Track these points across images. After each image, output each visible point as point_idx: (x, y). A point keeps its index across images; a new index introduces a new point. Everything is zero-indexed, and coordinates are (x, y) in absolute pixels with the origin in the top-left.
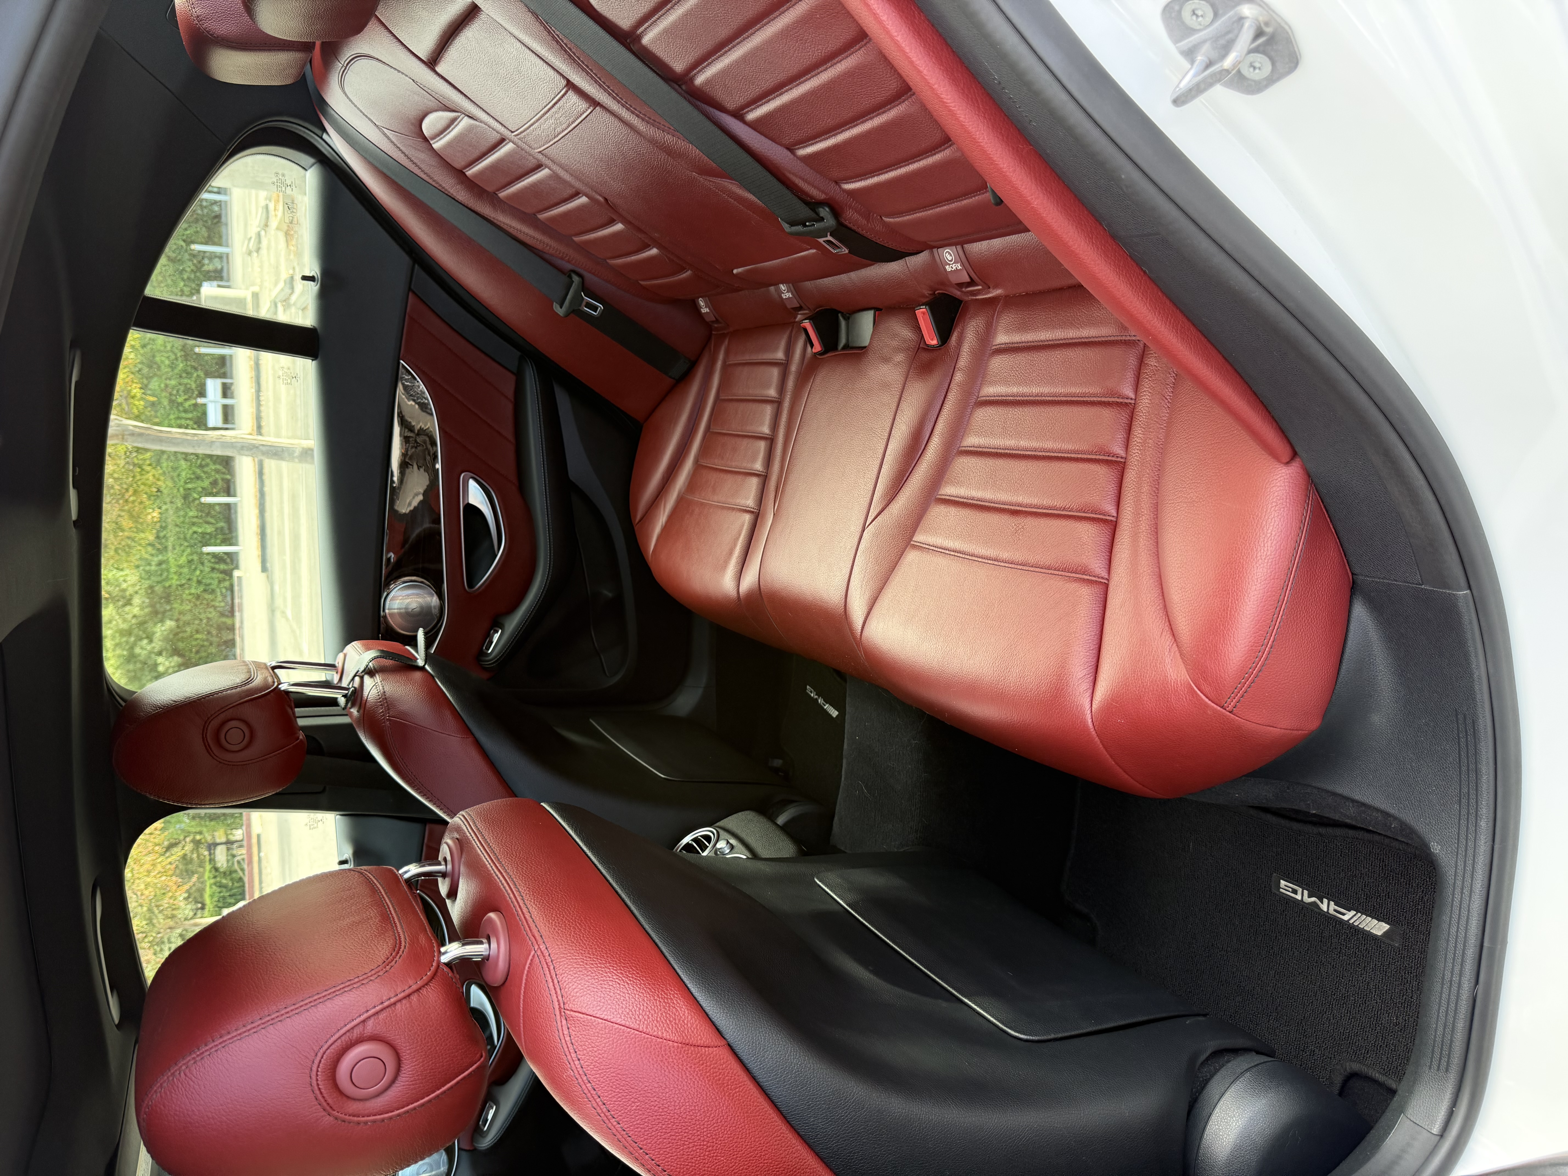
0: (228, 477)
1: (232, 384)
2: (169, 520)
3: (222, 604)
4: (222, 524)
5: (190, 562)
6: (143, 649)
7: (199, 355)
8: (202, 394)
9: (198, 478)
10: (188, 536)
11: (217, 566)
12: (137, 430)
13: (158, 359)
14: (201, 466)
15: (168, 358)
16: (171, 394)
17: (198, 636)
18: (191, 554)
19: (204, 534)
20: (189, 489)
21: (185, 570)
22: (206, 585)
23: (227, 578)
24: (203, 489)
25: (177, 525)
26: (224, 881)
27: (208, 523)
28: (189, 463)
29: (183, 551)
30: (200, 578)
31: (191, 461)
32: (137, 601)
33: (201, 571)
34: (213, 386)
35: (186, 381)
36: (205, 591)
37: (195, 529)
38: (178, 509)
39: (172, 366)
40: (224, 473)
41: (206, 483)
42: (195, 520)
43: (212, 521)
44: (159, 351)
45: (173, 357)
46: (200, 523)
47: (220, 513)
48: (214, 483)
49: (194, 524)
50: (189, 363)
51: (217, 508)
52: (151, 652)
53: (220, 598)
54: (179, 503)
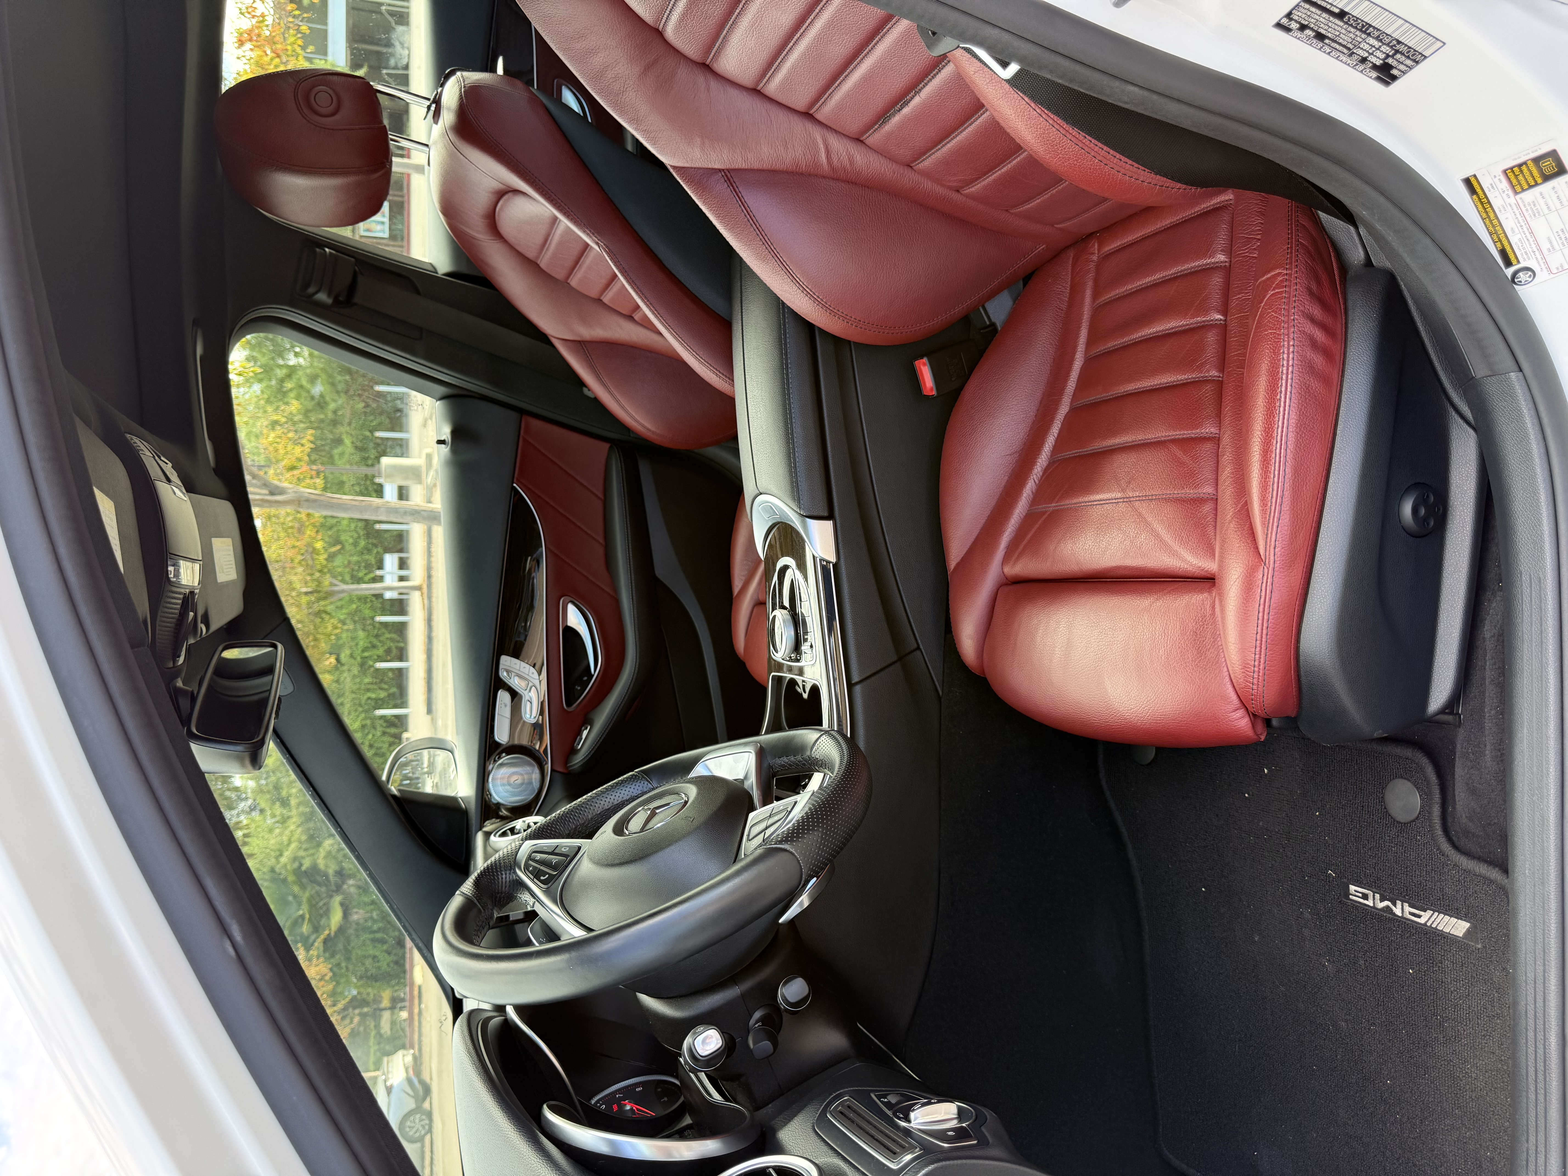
0: (402, 645)
1: (407, 558)
2: (347, 687)
4: (394, 690)
7: (378, 531)
8: (380, 567)
9: (374, 647)
10: (363, 702)
11: (388, 730)
13: (343, 538)
14: (377, 636)
15: (352, 537)
16: (353, 570)
18: (365, 718)
19: (376, 700)
20: (366, 657)
22: (378, 748)
23: (397, 741)
24: (378, 656)
25: (353, 692)
27: (381, 689)
28: (366, 633)
29: (358, 716)
30: (372, 742)
31: (368, 631)
33: (373, 735)
34: (391, 561)
35: (367, 557)
37: (369, 695)
38: (354, 677)
39: (355, 544)
40: (398, 642)
41: (380, 651)
43: (386, 687)
44: (345, 531)
45: (356, 535)
46: (374, 689)
47: (393, 679)
48: (388, 651)
49: (368, 690)
50: (370, 541)
51: (390, 674)
54: (356, 670)
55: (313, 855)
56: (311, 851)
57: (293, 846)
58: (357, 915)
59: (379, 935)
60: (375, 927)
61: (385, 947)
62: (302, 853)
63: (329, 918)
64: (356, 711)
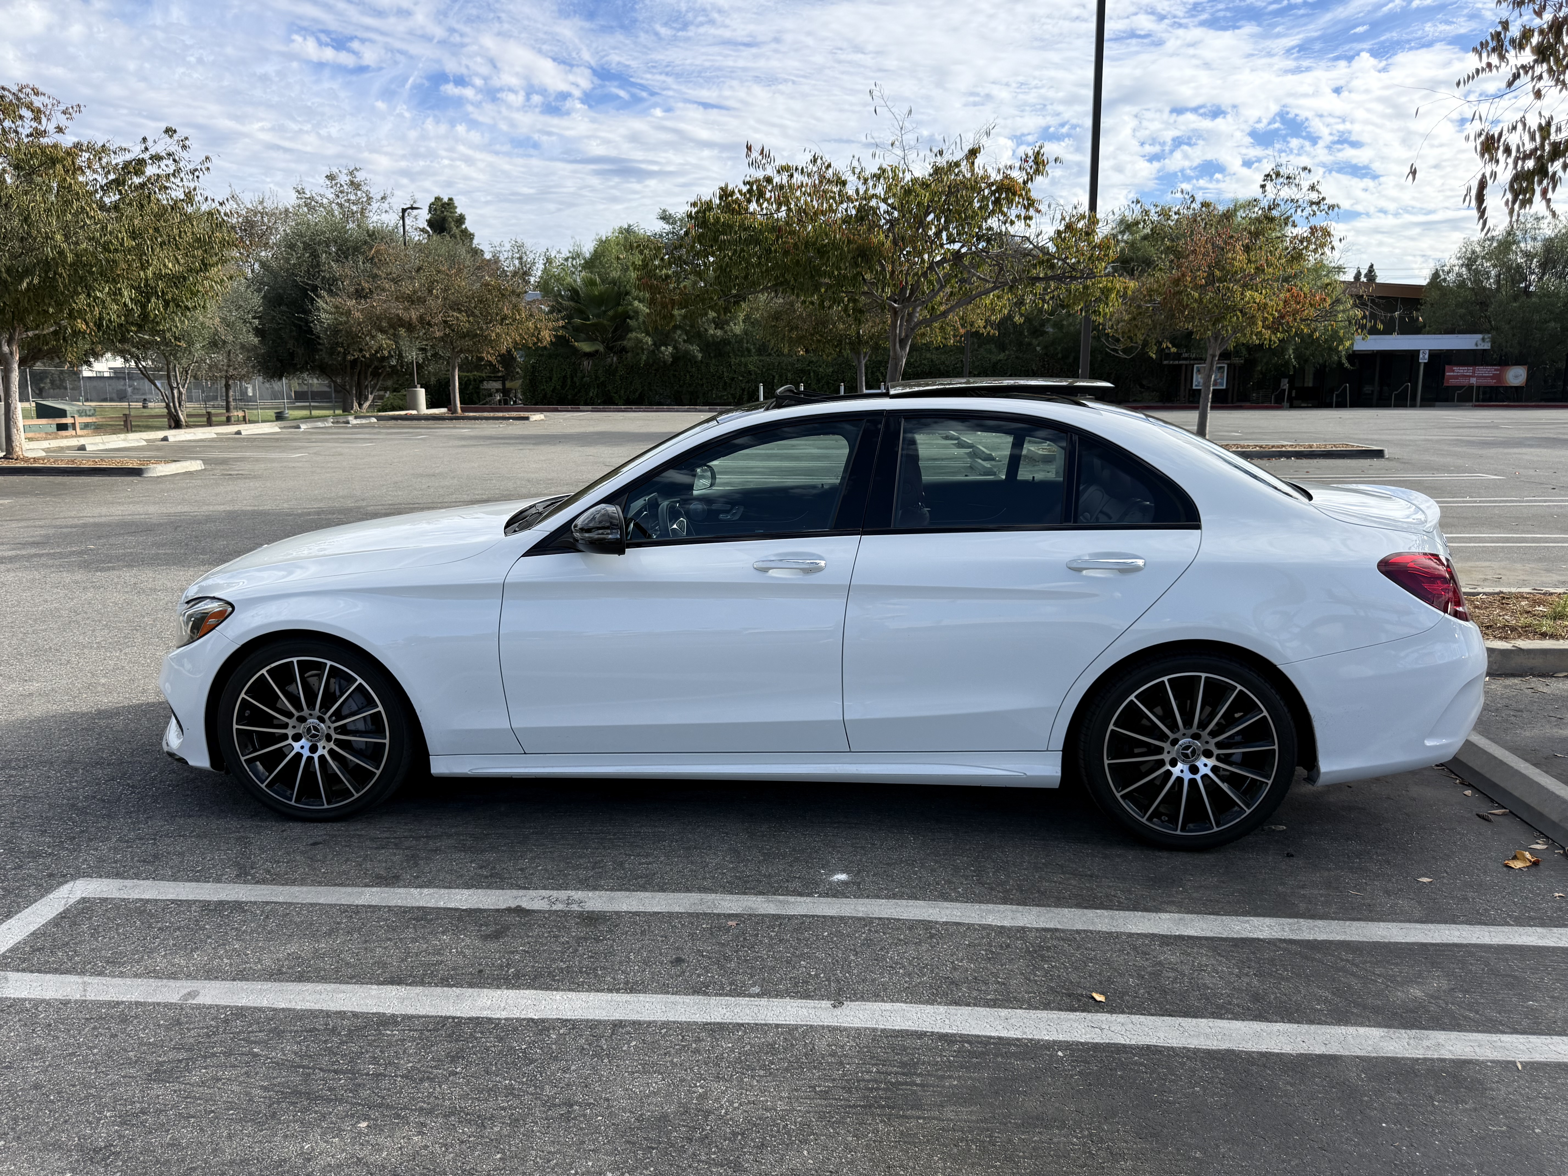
5: (750, 373)
6: (679, 336)
17: (688, 377)
21: (744, 369)
32: (719, 333)
36: (725, 383)
42: (784, 377)
52: (676, 341)
53: (719, 394)
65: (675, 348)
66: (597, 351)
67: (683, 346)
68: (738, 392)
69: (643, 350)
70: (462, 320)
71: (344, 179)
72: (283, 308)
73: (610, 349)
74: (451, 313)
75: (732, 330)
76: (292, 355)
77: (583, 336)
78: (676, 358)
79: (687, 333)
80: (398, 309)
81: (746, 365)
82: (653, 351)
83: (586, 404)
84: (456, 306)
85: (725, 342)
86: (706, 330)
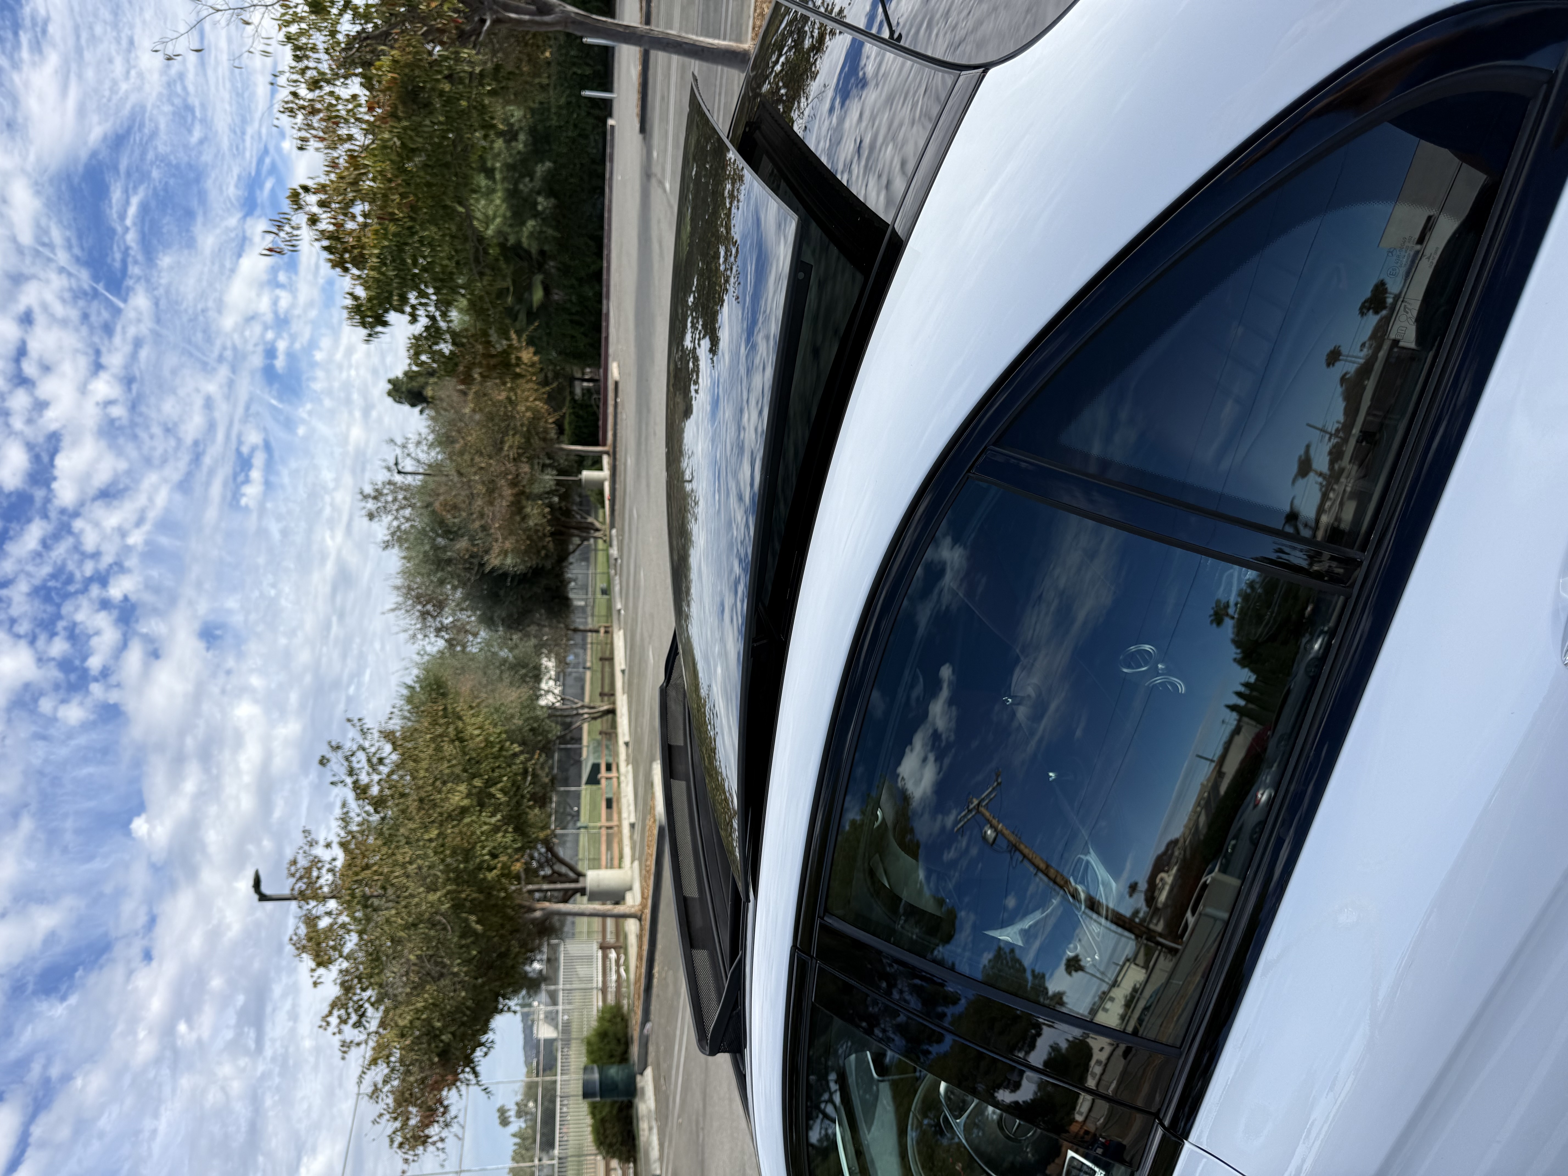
3: (594, 151)
4: (599, 67)
5: (569, 103)
6: (525, 186)
10: (569, 77)
11: (592, 111)
12: (578, 18)
17: (572, 180)
18: (570, 96)
19: (582, 76)
21: (564, 112)
22: (581, 129)
23: (601, 125)
25: (558, 64)
26: (581, 413)
27: (587, 64)
29: (563, 92)
30: (576, 122)
32: (522, 137)
33: (578, 115)
36: (580, 135)
37: (575, 69)
38: (560, 47)
42: (575, 60)
43: (591, 63)
46: (579, 64)
47: (599, 57)
49: (574, 64)
51: (597, 51)
52: (532, 190)
53: (593, 144)
54: (562, 40)
55: (517, 232)
56: (517, 229)
57: (498, 220)
58: (557, 296)
59: (576, 318)
60: (574, 310)
61: (582, 330)
62: (507, 229)
63: (531, 294)
64: (562, 85)
65: (539, 193)
66: (543, 283)
67: (537, 184)
68: (591, 121)
69: (541, 232)
70: (512, 442)
71: (371, 505)
72: (502, 593)
73: (540, 267)
74: (505, 453)
75: (520, 121)
76: (547, 589)
77: (526, 295)
78: (551, 193)
79: (522, 176)
80: (502, 504)
81: (560, 107)
82: (543, 219)
83: (600, 302)
84: (498, 447)
85: (532, 131)
86: (519, 152)
